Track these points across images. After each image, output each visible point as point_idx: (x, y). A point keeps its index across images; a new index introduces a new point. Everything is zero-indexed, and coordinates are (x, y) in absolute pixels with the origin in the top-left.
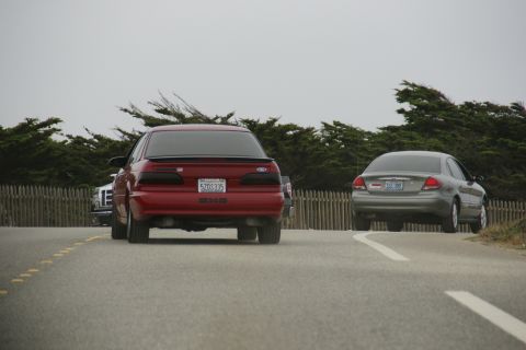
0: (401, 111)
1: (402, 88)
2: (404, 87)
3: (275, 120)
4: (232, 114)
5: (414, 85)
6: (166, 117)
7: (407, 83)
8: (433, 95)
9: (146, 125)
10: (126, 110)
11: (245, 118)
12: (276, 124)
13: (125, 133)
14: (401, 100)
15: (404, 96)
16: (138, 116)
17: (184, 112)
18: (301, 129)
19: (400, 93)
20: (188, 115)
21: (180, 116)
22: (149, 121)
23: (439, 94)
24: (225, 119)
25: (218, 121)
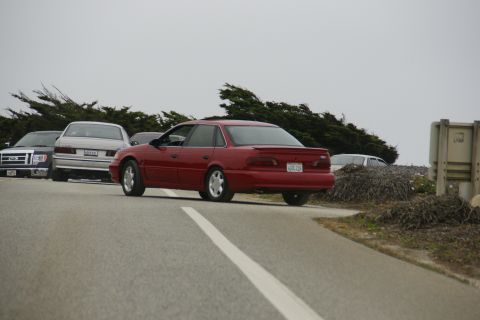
0: (223, 106)
1: (225, 88)
2: (226, 88)
3: (127, 108)
4: (95, 103)
5: (233, 87)
6: (46, 102)
7: (228, 85)
8: (247, 95)
9: (32, 107)
10: (16, 96)
12: (128, 111)
13: (14, 113)
14: (223, 98)
15: (225, 94)
16: (25, 100)
17: (59, 99)
18: (147, 116)
19: (223, 92)
20: (63, 102)
21: (57, 102)
22: (34, 105)
23: (252, 94)
24: (90, 106)
25: (85, 107)
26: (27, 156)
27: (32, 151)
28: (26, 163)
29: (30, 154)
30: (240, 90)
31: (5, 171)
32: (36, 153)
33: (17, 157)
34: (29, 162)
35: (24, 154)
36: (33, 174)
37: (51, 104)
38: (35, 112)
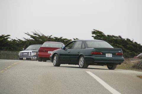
0: (93, 36)
1: (93, 31)
2: (94, 31)
3: (62, 37)
4: (51, 36)
5: (96, 30)
6: (36, 36)
7: (94, 30)
8: (101, 33)
10: (26, 34)
11: (55, 37)
12: (62, 38)
13: (25, 39)
14: (93, 34)
15: (94, 33)
16: (29, 35)
17: (40, 35)
18: (68, 40)
19: (93, 32)
20: (41, 35)
21: (39, 35)
22: (32, 37)
23: (102, 33)
24: (50, 37)
25: (48, 37)
26: (30, 53)
27: (31, 51)
28: (29, 55)
29: (31, 52)
30: (98, 31)
31: (23, 58)
32: (33, 52)
33: (26, 53)
34: (30, 55)
35: (29, 52)
36: (32, 59)
37: (37, 36)
38: (32, 39)
